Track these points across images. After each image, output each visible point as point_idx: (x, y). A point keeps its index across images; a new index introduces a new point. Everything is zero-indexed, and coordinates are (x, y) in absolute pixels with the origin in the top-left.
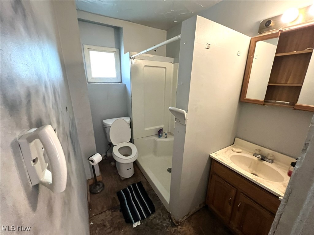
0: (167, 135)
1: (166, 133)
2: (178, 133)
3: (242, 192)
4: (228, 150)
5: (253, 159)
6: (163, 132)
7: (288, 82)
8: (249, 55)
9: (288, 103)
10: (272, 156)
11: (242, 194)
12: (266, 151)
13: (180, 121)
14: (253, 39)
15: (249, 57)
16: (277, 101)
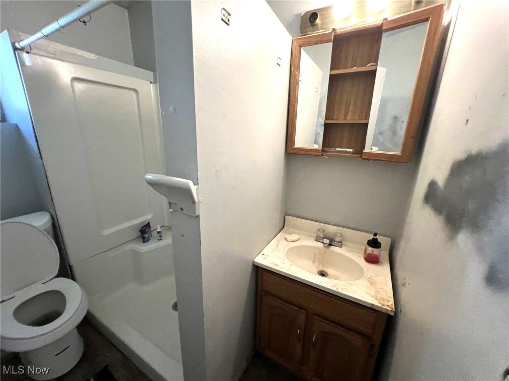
0: (162, 234)
1: (159, 230)
2: (182, 237)
3: (315, 314)
4: (279, 241)
5: (316, 248)
6: (152, 229)
7: (348, 118)
8: (292, 69)
9: (351, 150)
10: (341, 237)
11: (316, 317)
12: (331, 229)
13: (182, 209)
14: (296, 41)
15: (292, 72)
16: (337, 149)
